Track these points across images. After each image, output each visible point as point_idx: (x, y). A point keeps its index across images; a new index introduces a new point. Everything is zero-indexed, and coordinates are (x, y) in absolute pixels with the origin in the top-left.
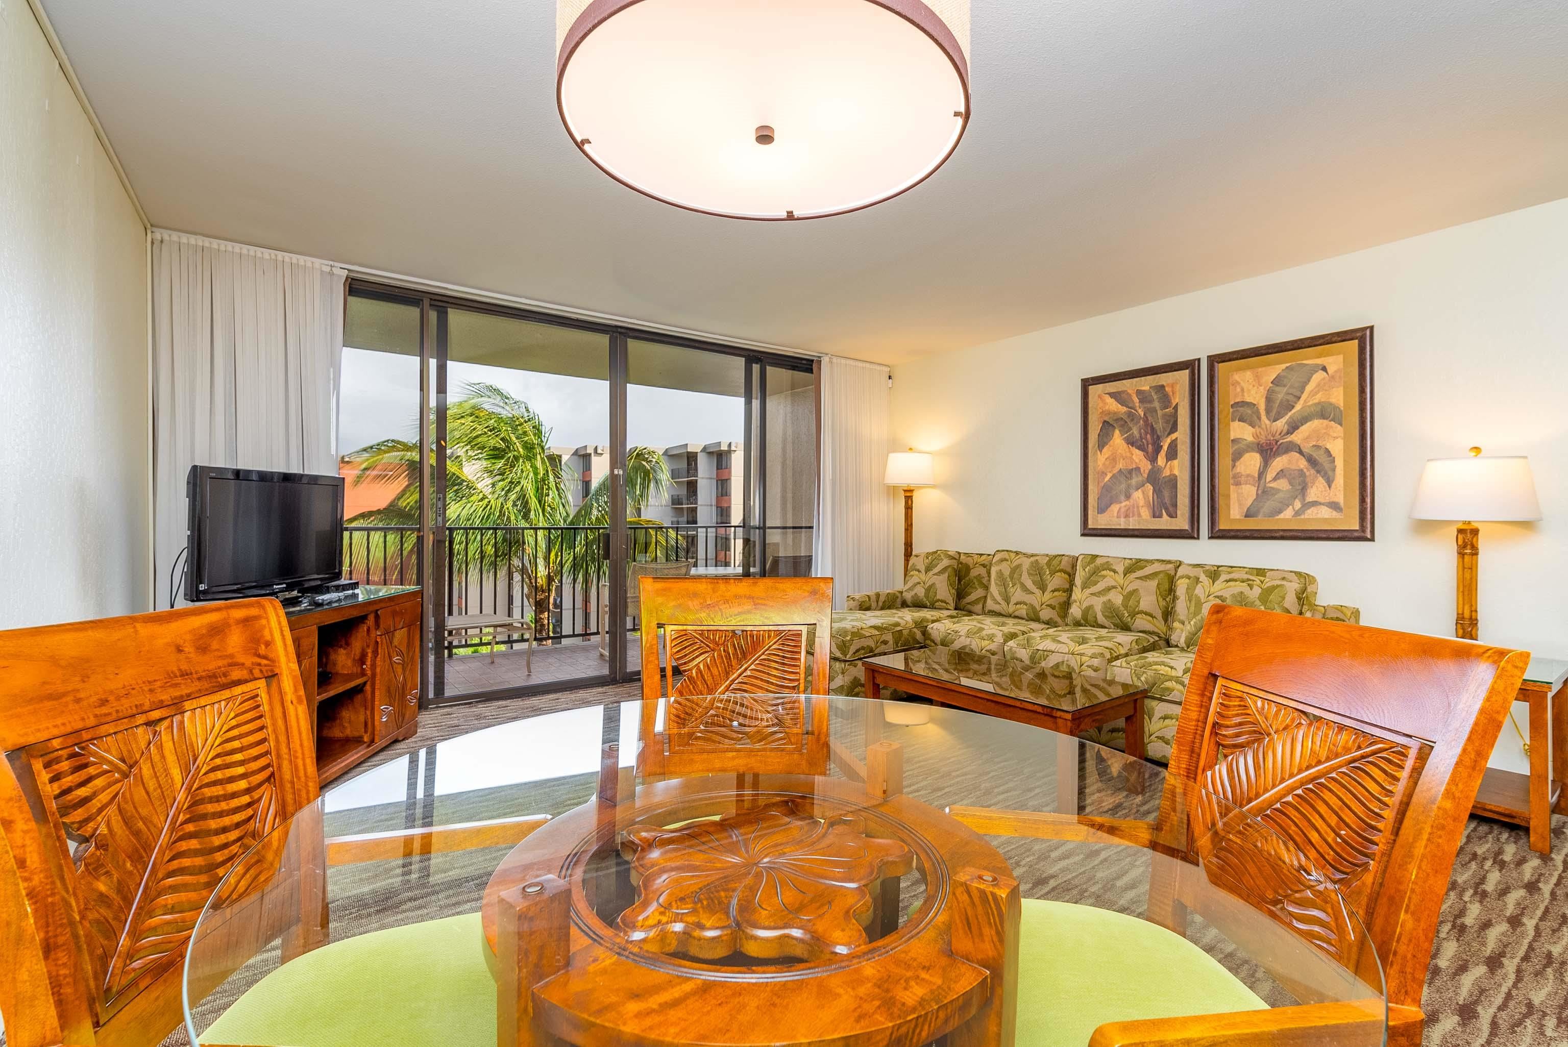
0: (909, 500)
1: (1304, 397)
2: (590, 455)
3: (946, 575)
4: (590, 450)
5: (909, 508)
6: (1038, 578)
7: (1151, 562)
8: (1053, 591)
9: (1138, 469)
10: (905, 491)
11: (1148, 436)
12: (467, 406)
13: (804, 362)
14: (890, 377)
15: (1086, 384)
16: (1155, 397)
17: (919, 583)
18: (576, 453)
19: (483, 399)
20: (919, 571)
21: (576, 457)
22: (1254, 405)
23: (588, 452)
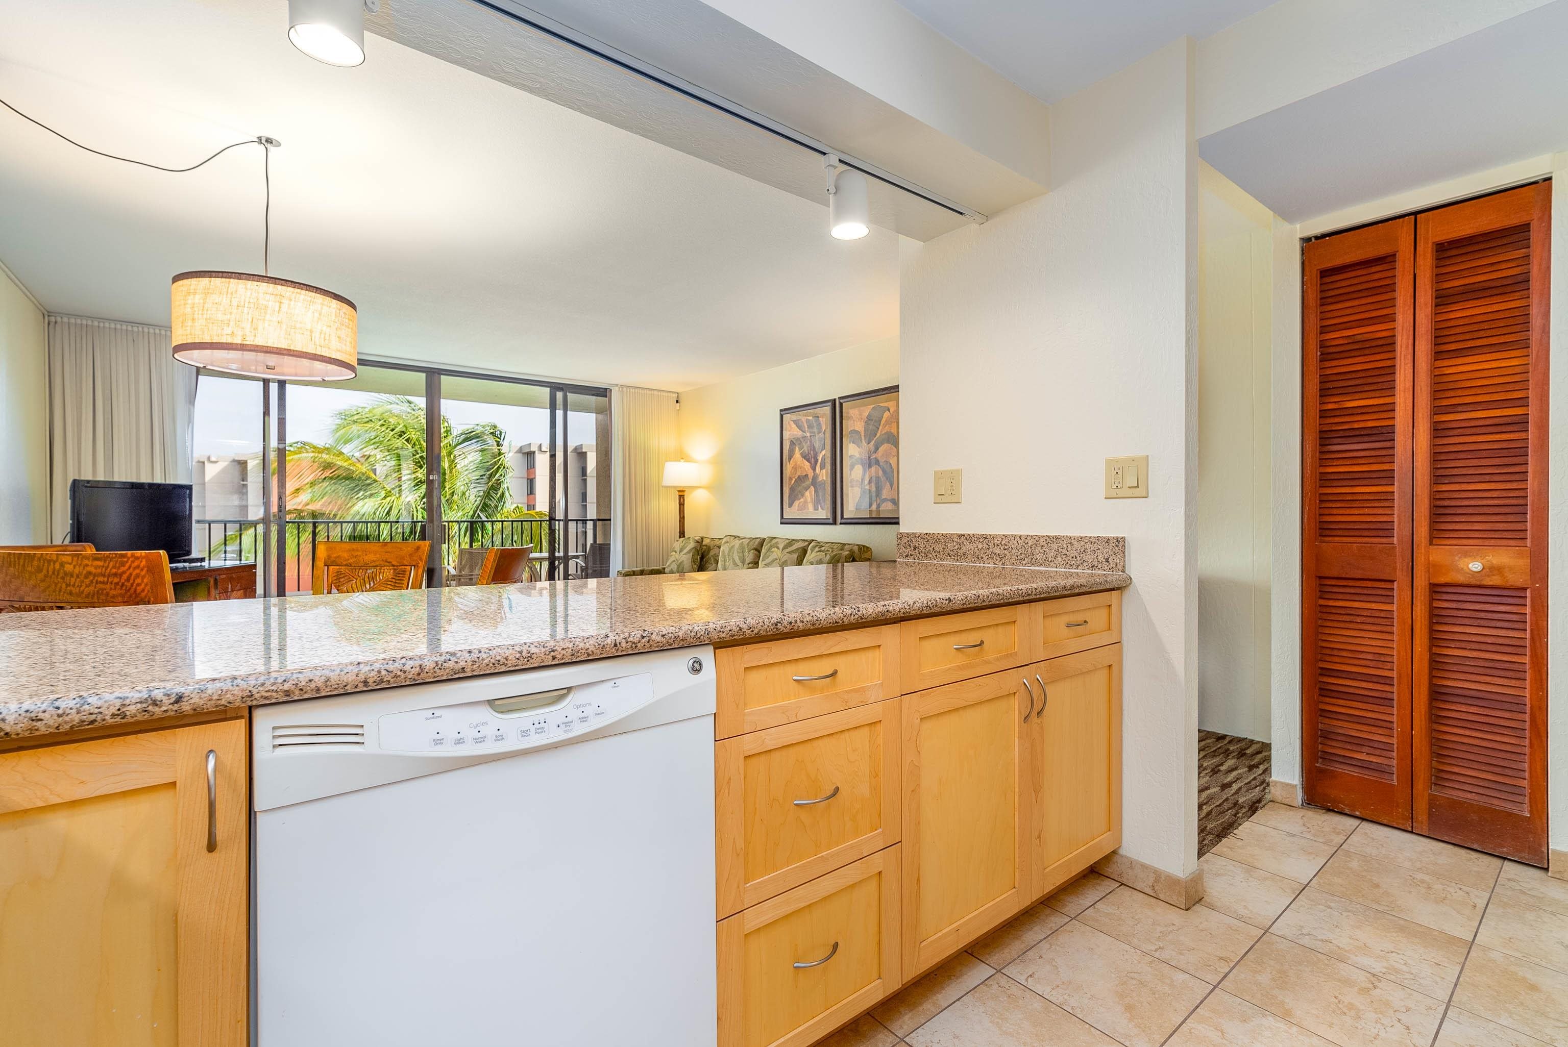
0: (681, 497)
1: (880, 428)
2: (534, 452)
3: (691, 554)
4: (534, 448)
5: (682, 505)
6: (741, 555)
7: (797, 541)
8: (749, 564)
9: (806, 475)
10: (679, 491)
11: (812, 452)
12: (378, 412)
13: (601, 390)
14: (677, 402)
15: (783, 412)
16: (815, 425)
17: (674, 561)
18: (520, 451)
19: (392, 406)
20: (676, 552)
21: (520, 455)
22: (859, 432)
23: (532, 449)
